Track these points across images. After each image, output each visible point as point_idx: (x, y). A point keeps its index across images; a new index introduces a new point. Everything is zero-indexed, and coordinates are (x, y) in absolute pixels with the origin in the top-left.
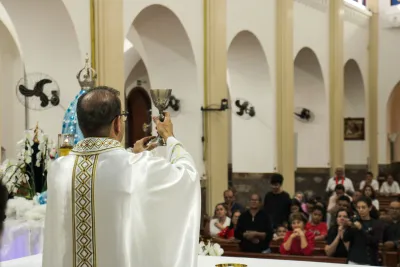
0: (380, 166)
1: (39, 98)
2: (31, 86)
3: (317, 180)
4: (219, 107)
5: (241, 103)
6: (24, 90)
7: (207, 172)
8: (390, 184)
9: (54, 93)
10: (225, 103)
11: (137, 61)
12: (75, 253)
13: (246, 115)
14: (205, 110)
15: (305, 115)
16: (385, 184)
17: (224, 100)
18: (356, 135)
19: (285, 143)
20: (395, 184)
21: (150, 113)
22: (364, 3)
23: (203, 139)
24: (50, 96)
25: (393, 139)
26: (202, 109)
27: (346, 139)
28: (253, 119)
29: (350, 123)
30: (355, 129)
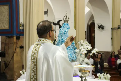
2: (56, 22)
4: (117, 28)
7: (113, 49)
10: (119, 27)
11: (91, 15)
12: (31, 78)
14: (112, 29)
17: (119, 26)
23: (112, 38)
26: (111, 29)
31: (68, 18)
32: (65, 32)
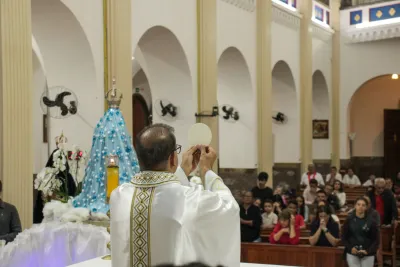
0: (342, 161)
1: (59, 108)
3: (290, 173)
4: (210, 113)
5: (227, 109)
6: (47, 101)
8: (351, 177)
9: (72, 103)
10: (215, 110)
13: (231, 119)
14: (199, 116)
15: (280, 118)
16: (347, 176)
17: (215, 108)
18: (322, 134)
19: (264, 143)
20: (355, 177)
21: (151, 118)
22: (328, 23)
24: (69, 106)
25: (352, 138)
26: (196, 115)
27: (314, 138)
28: (237, 122)
29: (316, 124)
30: (321, 129)
31: (118, 95)
32: (113, 132)
